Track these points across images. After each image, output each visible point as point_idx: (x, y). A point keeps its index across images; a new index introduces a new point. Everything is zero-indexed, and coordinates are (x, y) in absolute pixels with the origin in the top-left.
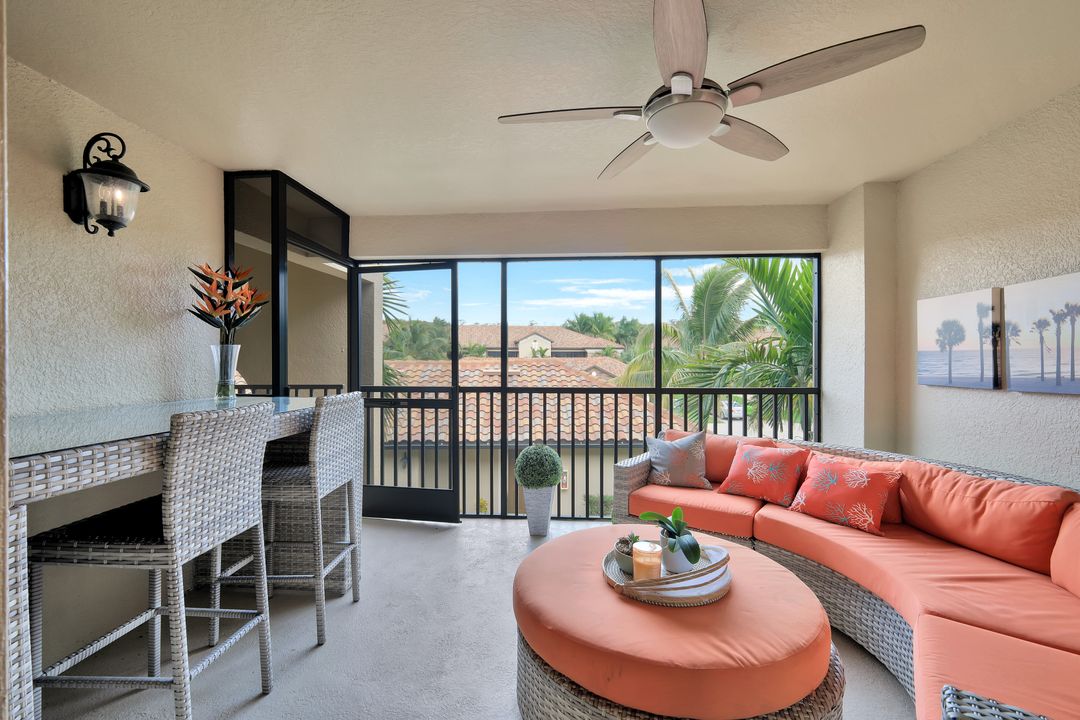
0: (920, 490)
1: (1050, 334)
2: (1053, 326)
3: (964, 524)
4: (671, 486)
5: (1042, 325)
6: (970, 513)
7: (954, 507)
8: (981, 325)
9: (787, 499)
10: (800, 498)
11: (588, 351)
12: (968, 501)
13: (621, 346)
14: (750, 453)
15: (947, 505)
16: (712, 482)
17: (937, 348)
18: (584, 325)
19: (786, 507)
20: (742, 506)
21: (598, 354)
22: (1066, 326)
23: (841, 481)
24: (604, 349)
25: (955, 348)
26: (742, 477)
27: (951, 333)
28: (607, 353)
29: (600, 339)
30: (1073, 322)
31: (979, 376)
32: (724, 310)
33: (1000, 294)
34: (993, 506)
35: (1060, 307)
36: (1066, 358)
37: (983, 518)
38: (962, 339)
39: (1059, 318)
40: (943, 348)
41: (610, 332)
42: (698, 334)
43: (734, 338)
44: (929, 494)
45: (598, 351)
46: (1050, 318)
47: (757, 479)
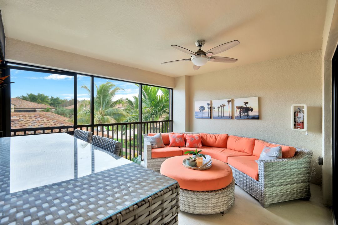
0: (205, 138)
1: (220, 109)
2: (220, 108)
3: (214, 143)
4: (157, 148)
5: (219, 107)
6: (215, 140)
7: (212, 140)
8: (208, 107)
9: (185, 145)
10: (188, 144)
11: (36, 109)
12: (214, 139)
13: (54, 108)
14: (174, 136)
15: (210, 140)
16: (166, 145)
17: (199, 111)
18: (33, 98)
19: (185, 147)
20: (177, 149)
21: (43, 111)
22: (222, 108)
23: (195, 139)
24: (45, 109)
25: (203, 111)
26: (174, 142)
27: (202, 108)
28: (48, 110)
29: (43, 105)
30: (223, 107)
31: (208, 116)
32: (108, 98)
33: (211, 102)
34: (218, 139)
35: (221, 105)
36: (222, 113)
37: (217, 141)
38: (205, 109)
39: (221, 107)
40: (201, 111)
41: (47, 102)
42: (99, 105)
43: (111, 107)
44: (207, 139)
45: (42, 109)
46: (220, 107)
47: (178, 142)
